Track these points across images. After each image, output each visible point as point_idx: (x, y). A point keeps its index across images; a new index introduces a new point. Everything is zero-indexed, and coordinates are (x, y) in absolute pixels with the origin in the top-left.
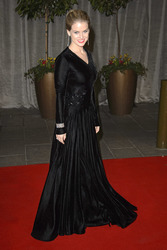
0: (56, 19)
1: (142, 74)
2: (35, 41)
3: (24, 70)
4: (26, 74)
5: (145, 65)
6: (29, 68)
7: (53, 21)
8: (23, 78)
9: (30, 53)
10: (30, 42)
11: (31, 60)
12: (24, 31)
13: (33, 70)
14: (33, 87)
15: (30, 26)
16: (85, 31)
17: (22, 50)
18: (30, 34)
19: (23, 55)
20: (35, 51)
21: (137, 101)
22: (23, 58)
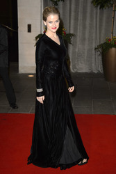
2: (104, 24)
3: (94, 46)
4: (96, 49)
6: (98, 44)
8: (93, 51)
9: (100, 33)
10: (101, 25)
11: (100, 39)
12: (96, 17)
13: (101, 46)
14: (100, 58)
15: (101, 14)
16: (57, 21)
17: (94, 31)
18: (101, 20)
19: (94, 35)
20: (103, 31)
22: (94, 37)
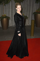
0: (6, 5)
1: (27, 19)
5: (28, 16)
7: (5, 5)
21: (26, 25)
